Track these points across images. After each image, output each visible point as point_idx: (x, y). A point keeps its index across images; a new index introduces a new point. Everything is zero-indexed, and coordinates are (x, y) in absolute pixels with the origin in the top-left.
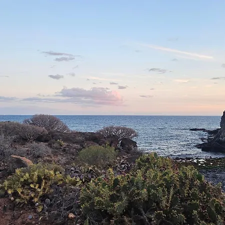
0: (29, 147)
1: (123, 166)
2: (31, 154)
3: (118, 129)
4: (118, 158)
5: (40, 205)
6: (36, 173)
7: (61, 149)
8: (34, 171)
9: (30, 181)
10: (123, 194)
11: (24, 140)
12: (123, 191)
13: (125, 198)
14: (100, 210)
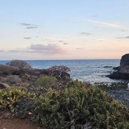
0: (8, 78)
1: (60, 87)
2: (9, 81)
3: (59, 67)
4: (58, 83)
5: (13, 108)
6: (11, 92)
7: (26, 78)
8: (9, 90)
9: (7, 96)
10: (57, 101)
11: (6, 74)
12: (57, 99)
13: (58, 103)
14: (45, 110)
